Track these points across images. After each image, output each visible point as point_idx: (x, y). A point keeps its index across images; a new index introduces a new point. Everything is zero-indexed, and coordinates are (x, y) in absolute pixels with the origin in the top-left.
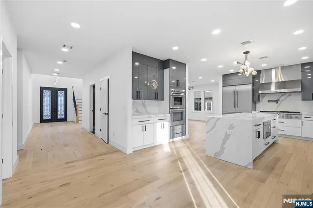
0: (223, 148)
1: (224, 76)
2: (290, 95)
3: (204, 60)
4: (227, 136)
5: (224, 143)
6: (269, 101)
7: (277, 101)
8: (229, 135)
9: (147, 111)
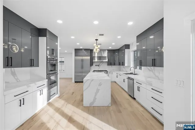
0: (95, 99)
1: (76, 50)
2: (103, 63)
3: (73, 37)
4: (98, 91)
5: (95, 96)
6: (96, 65)
7: (99, 65)
8: (99, 89)
9: (17, 79)
